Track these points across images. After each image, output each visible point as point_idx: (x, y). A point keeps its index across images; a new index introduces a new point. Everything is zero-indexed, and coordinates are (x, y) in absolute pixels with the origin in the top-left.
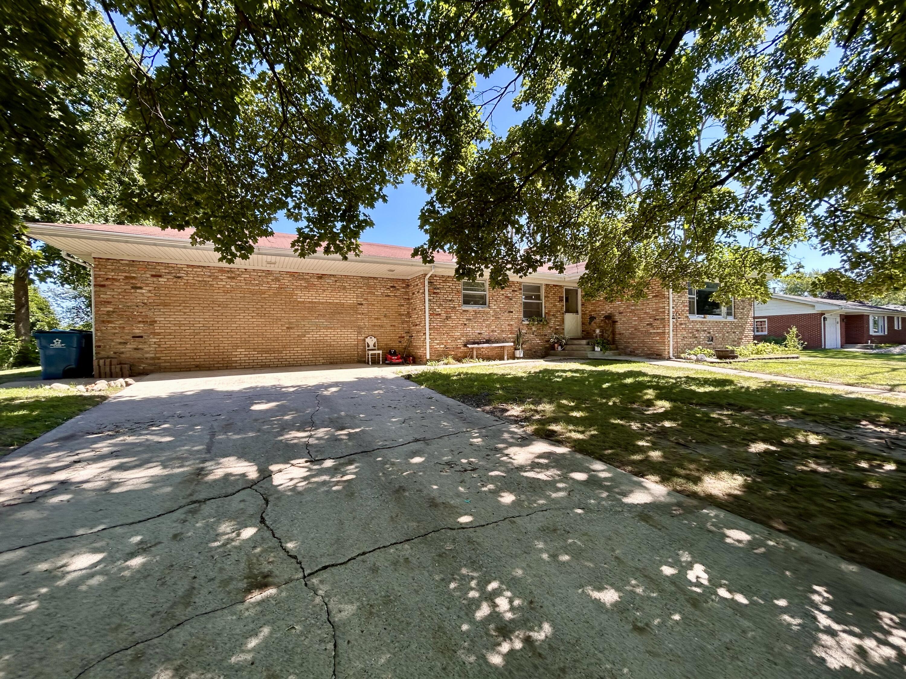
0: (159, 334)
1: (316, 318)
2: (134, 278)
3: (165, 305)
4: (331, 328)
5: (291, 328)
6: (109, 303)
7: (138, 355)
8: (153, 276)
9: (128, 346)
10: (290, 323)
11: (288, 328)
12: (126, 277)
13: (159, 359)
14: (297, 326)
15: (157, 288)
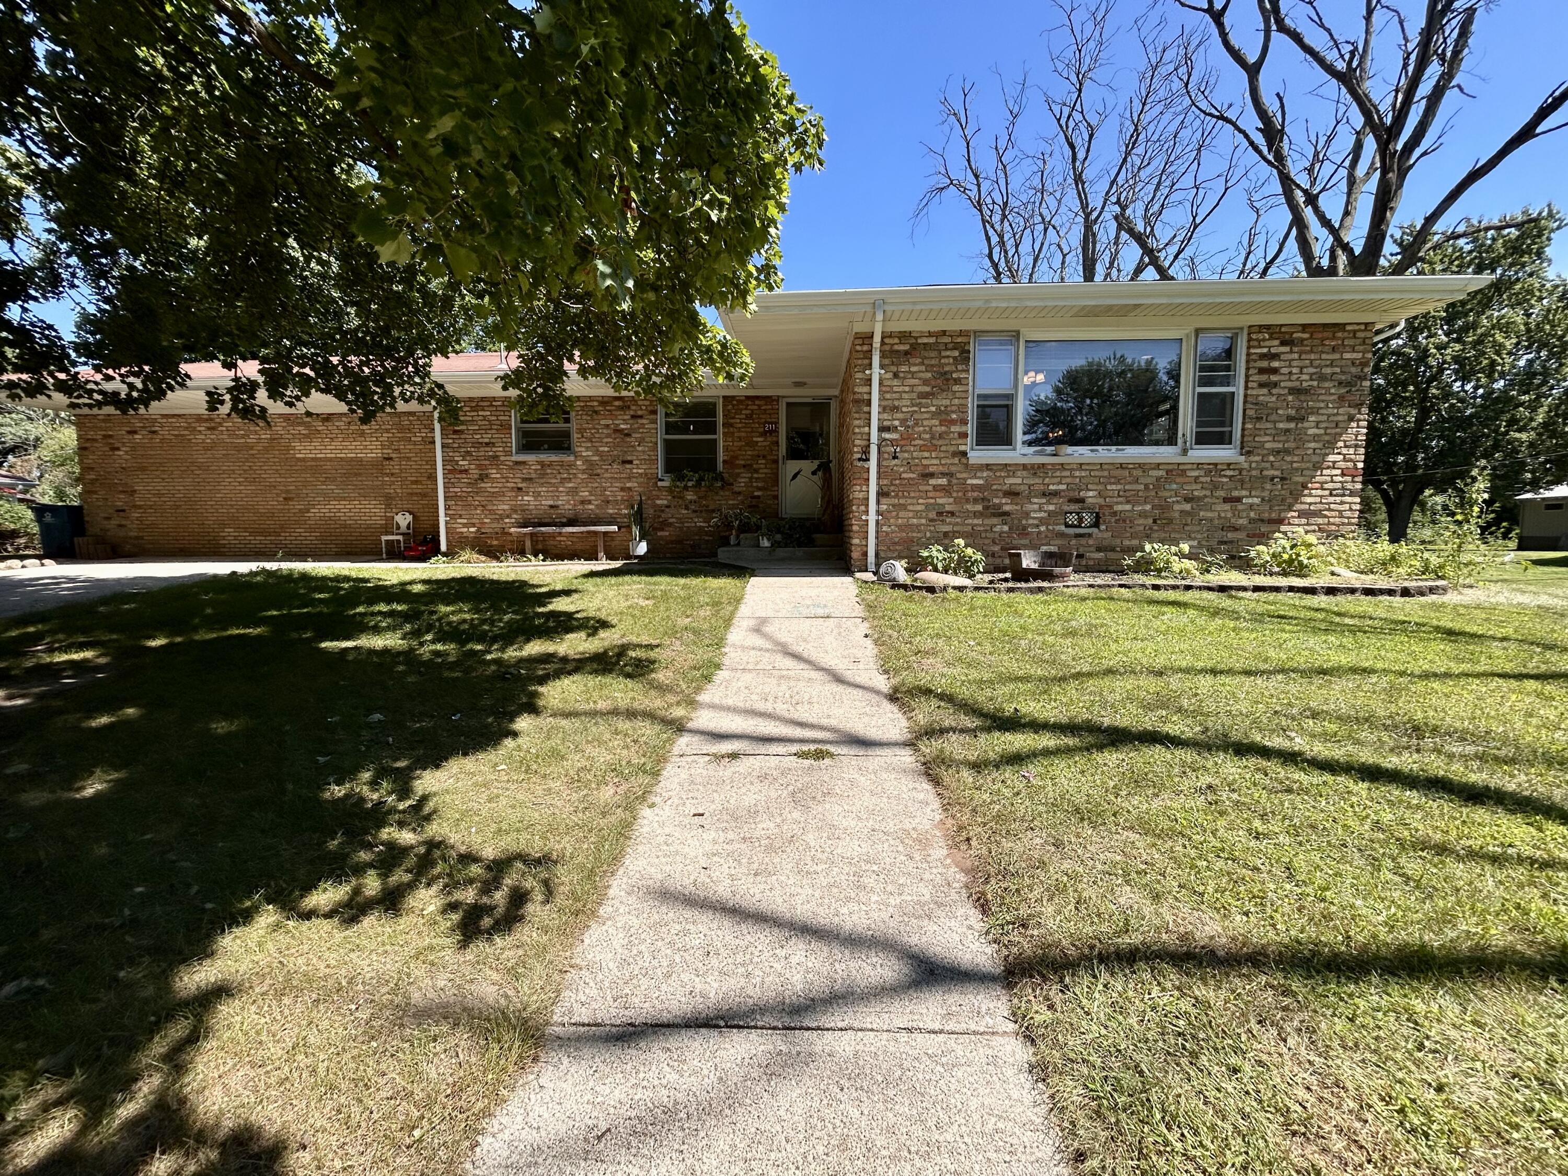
0: (140, 507)
1: (323, 483)
2: (110, 436)
3: (143, 469)
4: (344, 499)
5: (291, 499)
6: (92, 469)
7: (122, 533)
8: (129, 432)
9: (113, 522)
10: (288, 491)
11: (285, 499)
12: (105, 437)
13: (142, 538)
14: (298, 496)
15: (134, 449)
